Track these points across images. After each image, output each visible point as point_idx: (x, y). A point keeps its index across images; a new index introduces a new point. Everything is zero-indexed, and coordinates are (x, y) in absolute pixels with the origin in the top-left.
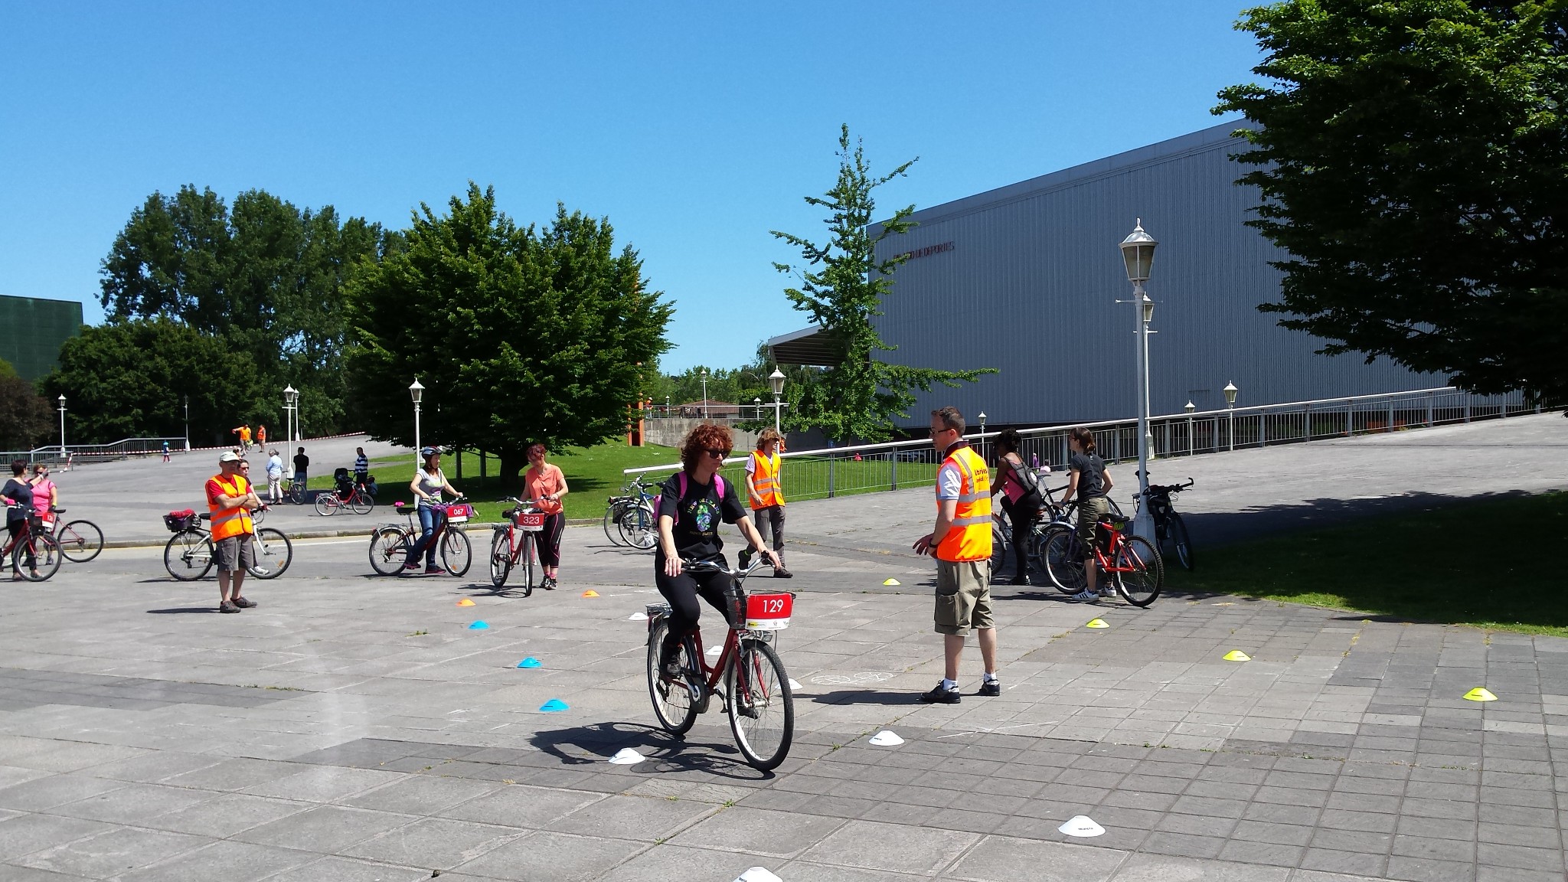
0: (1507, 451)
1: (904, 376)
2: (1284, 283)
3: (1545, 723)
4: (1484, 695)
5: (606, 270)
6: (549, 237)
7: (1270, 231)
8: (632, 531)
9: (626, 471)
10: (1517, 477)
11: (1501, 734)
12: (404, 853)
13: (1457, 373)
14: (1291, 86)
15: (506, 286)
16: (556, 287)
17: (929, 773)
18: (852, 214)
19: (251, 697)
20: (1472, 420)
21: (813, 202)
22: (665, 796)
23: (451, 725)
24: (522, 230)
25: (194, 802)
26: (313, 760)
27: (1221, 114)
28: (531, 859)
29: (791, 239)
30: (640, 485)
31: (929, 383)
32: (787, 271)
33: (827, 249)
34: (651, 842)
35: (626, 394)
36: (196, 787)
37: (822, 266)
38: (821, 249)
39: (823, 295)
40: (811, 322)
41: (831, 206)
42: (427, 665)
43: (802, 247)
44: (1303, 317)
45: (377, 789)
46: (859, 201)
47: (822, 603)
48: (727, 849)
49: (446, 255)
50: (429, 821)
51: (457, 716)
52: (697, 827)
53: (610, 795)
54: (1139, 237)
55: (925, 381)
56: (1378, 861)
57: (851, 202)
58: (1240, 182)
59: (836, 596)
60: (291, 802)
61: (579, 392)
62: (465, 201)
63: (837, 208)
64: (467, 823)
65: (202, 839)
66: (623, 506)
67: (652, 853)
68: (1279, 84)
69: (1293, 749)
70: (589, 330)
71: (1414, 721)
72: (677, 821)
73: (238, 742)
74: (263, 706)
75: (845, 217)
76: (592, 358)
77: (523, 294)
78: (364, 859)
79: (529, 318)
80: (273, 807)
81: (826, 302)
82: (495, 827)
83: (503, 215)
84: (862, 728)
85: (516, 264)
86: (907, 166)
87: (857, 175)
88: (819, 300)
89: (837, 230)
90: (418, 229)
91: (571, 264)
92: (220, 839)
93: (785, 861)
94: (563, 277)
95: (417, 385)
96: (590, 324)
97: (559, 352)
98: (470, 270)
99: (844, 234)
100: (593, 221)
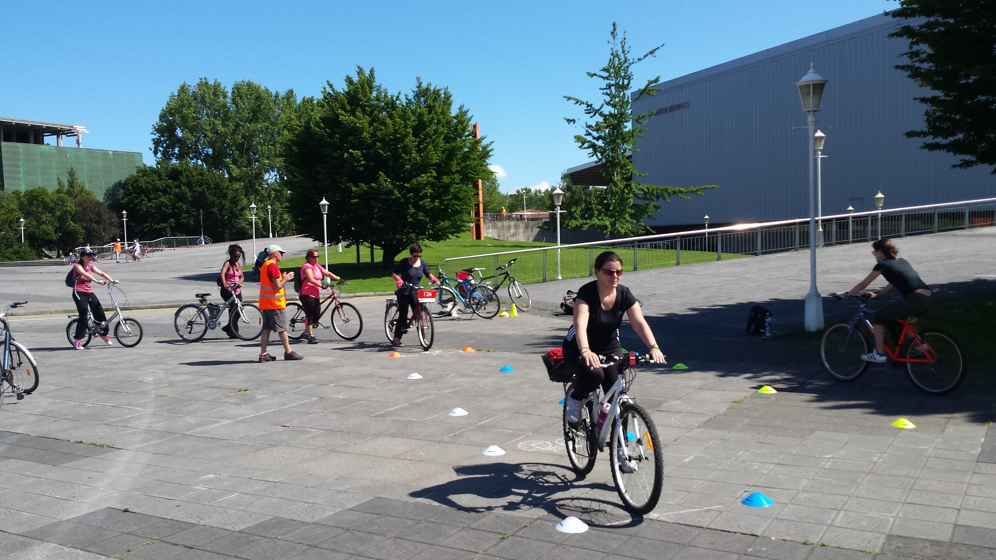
1: (653, 191)
5: (448, 122)
6: (410, 100)
15: (381, 134)
16: (415, 135)
18: (618, 83)
19: (68, 453)
21: (592, 75)
23: (190, 494)
24: (392, 97)
26: (44, 534)
29: (577, 101)
31: (669, 195)
32: (574, 123)
33: (601, 108)
35: (462, 205)
38: (597, 108)
39: (597, 139)
40: (590, 157)
42: (226, 422)
43: (584, 107)
46: (623, 74)
49: (342, 115)
51: (204, 482)
54: (811, 77)
55: (666, 195)
57: (617, 74)
61: (431, 205)
62: (356, 79)
63: (607, 79)
70: (436, 163)
75: (613, 85)
76: (439, 182)
77: (392, 140)
79: (397, 156)
81: (600, 143)
83: (380, 87)
85: (388, 120)
86: (656, 49)
87: (622, 57)
88: (595, 142)
89: (607, 94)
90: (325, 98)
91: (424, 119)
94: (420, 128)
95: (324, 202)
96: (438, 160)
97: (416, 178)
98: (358, 125)
99: (612, 97)
100: (439, 90)
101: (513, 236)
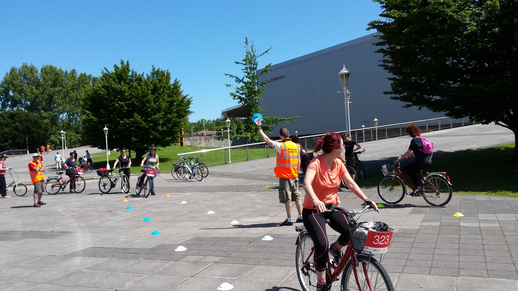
0: (464, 137)
1: (270, 120)
2: (391, 85)
3: (479, 222)
4: (460, 215)
5: (169, 87)
6: (149, 77)
7: (386, 68)
8: (181, 174)
9: (178, 155)
10: (468, 145)
11: (465, 227)
12: (105, 284)
13: (448, 112)
14: (392, 20)
15: (135, 94)
16: (152, 94)
17: (282, 249)
18: (251, 67)
19: (51, 235)
20: (453, 127)
21: (237, 63)
22: (194, 261)
23: (121, 241)
24: (140, 75)
25: (32, 271)
26: (73, 255)
27: (369, 30)
28: (149, 284)
29: (231, 76)
30: (183, 159)
31: (279, 122)
32: (230, 87)
33: (243, 79)
34: (189, 276)
35: (177, 129)
36: (33, 266)
37: (242, 84)
38: (241, 79)
39: (242, 94)
40: (239, 103)
41: (244, 64)
42: (112, 222)
43: (235, 78)
44: (398, 96)
45: (95, 264)
46: (253, 62)
47: (245, 195)
48: (215, 277)
49: (114, 84)
50: (113, 273)
51: (123, 238)
52: (205, 270)
53: (175, 262)
54: (345, 71)
55: (277, 121)
56: (428, 269)
57: (250, 63)
58: (376, 52)
59: (250, 193)
60: (66, 270)
61: (162, 129)
62: (120, 66)
63: (246, 65)
64: (127, 273)
65: (35, 283)
66: (178, 166)
67: (190, 280)
68: (388, 20)
69: (399, 235)
70: (164, 108)
71: (438, 224)
72: (198, 269)
73: (47, 250)
74: (56, 238)
75: (249, 68)
76: (165, 117)
77: (141, 97)
78: (91, 287)
79: (143, 104)
80: (60, 271)
81: (243, 96)
82: (136, 274)
83: (133, 70)
84: (259, 235)
85: (138, 87)
86: (268, 50)
87: (252, 54)
88: (241, 96)
89: (246, 72)
90: (104, 76)
91: (157, 86)
92: (42, 283)
93: (234, 280)
94: (155, 90)
95: (106, 129)
96: (164, 106)
97: (154, 116)
98: (122, 89)
99: (248, 74)
100: (164, 71)
101: (199, 144)
